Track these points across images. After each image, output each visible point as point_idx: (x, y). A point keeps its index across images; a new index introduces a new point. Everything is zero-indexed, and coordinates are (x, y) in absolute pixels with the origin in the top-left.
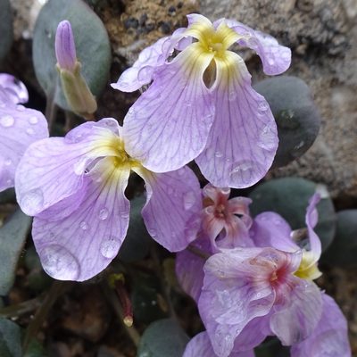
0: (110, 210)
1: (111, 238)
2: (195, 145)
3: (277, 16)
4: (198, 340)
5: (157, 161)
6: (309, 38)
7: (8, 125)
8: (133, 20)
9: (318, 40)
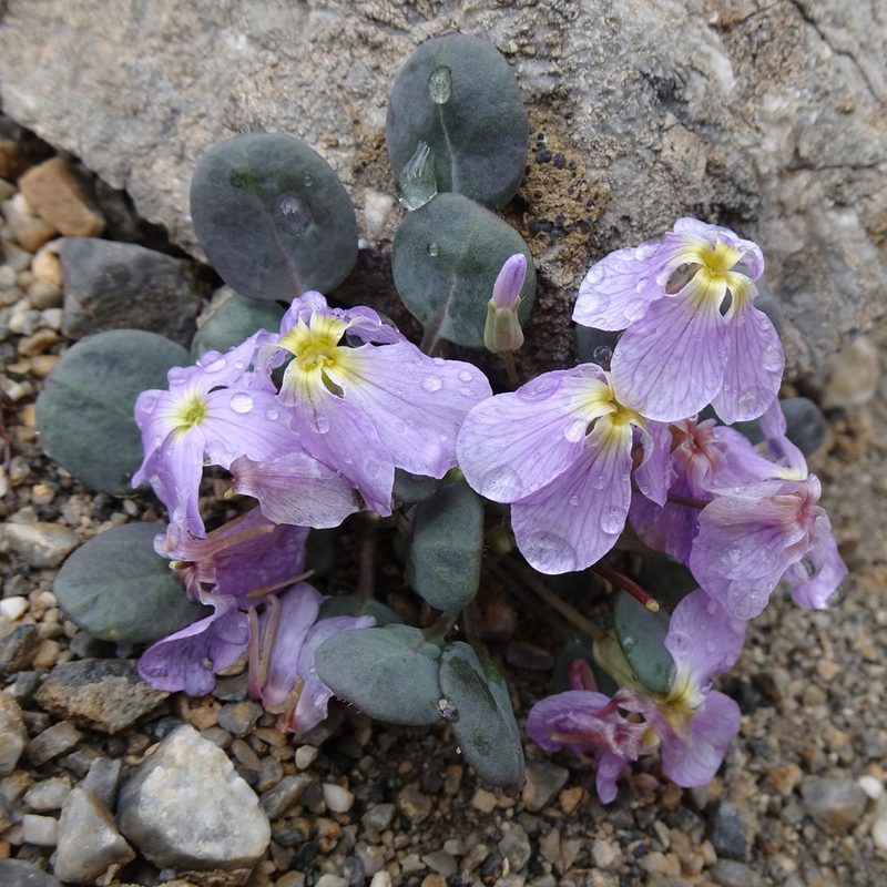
0: (609, 476)
1: (612, 508)
2: (709, 384)
3: (692, 187)
4: (685, 605)
5: (660, 408)
6: (722, 206)
7: (435, 389)
8: (545, 221)
9: (732, 205)
